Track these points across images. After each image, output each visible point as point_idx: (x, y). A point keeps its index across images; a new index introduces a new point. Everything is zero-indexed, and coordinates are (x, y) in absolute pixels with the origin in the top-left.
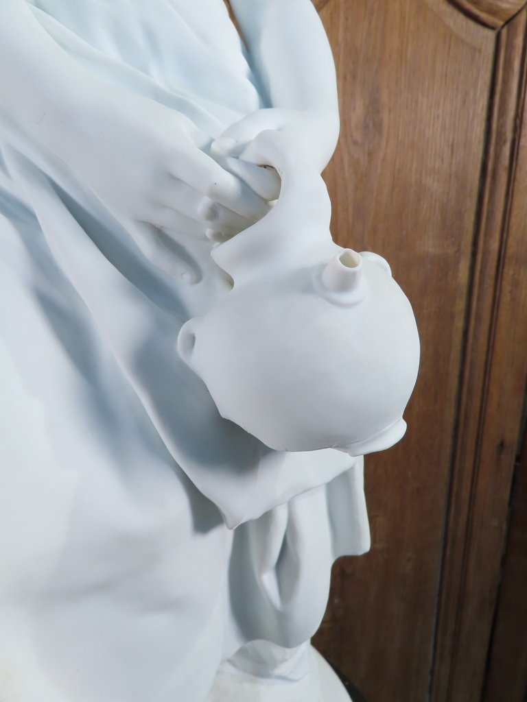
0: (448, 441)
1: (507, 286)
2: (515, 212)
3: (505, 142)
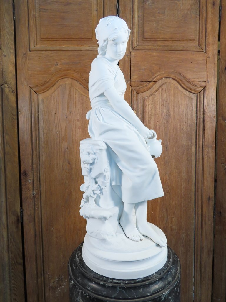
0: (193, 196)
1: (205, 153)
2: (205, 135)
3: (201, 118)
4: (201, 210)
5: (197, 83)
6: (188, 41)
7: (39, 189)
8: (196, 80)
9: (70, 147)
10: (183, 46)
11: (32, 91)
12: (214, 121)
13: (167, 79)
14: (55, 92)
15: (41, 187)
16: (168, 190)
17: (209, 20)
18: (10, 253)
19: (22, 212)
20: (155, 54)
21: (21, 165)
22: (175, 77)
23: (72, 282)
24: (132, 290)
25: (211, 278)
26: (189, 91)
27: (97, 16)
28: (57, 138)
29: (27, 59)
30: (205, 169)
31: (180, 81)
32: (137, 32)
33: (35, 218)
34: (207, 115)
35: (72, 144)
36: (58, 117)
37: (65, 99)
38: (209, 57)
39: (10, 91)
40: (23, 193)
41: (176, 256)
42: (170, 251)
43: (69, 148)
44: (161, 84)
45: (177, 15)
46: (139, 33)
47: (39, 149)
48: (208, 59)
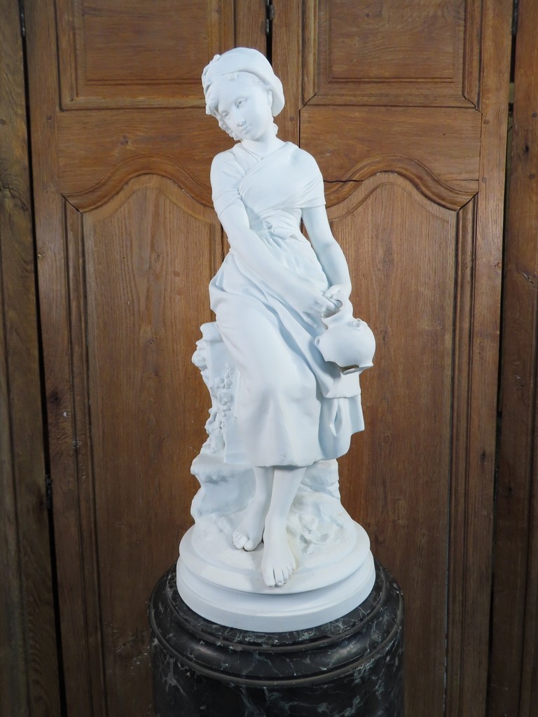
0: (447, 451)
1: (476, 350)
2: (477, 306)
3: (466, 268)
4: (463, 483)
5: (458, 185)
6: (437, 82)
7: (88, 434)
8: (454, 176)
9: (158, 337)
10: (426, 96)
11: (68, 206)
12: (497, 273)
13: (387, 175)
14: (122, 208)
15: (92, 428)
16: (388, 436)
17: (489, 32)
18: (24, 579)
19: (49, 487)
20: (357, 114)
21: (46, 378)
22: (406, 169)
23: (156, 642)
24: (288, 660)
25: (488, 640)
26: (439, 204)
27: (220, 24)
28: (128, 314)
29: (56, 130)
30: (475, 386)
31: (417, 180)
32: (314, 61)
33: (79, 501)
34: (482, 261)
35: (163, 330)
36: (130, 267)
37: (146, 225)
38: (486, 122)
39: (16, 205)
40: (52, 441)
41: (395, 585)
42: (382, 575)
43: (156, 338)
44: (372, 188)
45: (410, 20)
46: (319, 64)
47: (86, 341)
48: (486, 125)
